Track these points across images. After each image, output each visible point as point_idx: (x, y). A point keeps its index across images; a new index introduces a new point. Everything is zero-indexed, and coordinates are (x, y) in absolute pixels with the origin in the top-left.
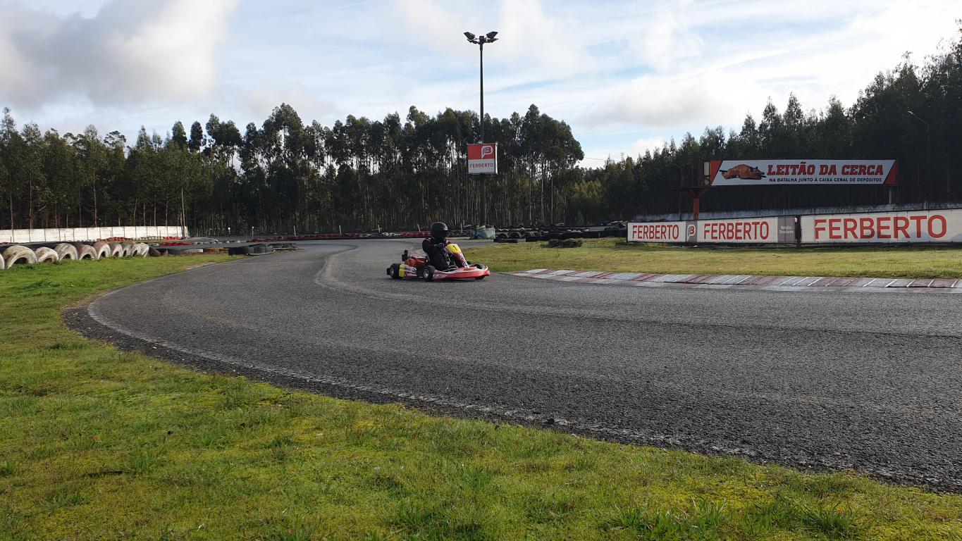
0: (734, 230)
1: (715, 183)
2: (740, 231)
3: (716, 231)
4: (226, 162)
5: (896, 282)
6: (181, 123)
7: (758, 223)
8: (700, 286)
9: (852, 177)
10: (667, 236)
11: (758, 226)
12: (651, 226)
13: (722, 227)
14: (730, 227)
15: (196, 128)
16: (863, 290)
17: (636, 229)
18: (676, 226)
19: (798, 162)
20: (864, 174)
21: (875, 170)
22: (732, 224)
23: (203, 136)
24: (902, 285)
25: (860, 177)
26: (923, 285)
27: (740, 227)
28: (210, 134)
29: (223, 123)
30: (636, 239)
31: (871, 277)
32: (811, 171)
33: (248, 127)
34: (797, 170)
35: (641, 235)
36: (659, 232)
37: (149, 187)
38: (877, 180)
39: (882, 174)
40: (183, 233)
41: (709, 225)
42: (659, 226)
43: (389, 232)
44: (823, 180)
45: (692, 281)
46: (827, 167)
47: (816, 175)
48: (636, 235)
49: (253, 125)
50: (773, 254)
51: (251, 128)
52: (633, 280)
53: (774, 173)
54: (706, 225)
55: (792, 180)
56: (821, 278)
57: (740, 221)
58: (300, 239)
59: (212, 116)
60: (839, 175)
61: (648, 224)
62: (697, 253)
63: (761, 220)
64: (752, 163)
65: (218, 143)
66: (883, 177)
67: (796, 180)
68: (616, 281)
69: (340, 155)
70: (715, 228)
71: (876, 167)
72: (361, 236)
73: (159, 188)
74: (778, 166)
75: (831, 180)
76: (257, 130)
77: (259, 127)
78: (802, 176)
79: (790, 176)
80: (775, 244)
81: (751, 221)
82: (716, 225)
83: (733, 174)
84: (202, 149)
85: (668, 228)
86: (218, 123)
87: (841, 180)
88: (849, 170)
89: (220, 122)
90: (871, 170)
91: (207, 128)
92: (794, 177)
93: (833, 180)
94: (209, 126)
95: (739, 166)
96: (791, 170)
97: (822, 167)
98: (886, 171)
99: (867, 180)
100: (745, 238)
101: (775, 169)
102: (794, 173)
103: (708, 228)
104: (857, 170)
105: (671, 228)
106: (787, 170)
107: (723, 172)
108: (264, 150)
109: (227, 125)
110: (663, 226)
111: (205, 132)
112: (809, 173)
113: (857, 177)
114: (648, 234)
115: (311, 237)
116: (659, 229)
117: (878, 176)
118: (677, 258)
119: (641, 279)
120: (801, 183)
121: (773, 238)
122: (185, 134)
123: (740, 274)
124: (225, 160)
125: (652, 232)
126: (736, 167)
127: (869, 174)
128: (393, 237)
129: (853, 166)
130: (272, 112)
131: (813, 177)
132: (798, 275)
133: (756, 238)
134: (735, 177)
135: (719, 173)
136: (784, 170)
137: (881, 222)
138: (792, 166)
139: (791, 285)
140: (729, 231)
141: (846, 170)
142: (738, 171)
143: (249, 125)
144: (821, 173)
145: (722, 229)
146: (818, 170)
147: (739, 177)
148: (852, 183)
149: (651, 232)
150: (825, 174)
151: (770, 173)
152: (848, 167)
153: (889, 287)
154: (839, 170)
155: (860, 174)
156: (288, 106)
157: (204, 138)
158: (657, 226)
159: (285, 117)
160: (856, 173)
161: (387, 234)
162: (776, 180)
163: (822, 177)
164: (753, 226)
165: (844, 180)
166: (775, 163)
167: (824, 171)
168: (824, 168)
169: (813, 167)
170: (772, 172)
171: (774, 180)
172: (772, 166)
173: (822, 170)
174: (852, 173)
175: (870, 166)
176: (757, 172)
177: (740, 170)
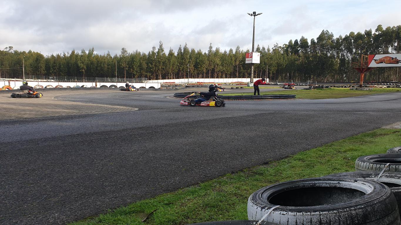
147: (385, 62)
176: (396, 60)
177: (385, 59)
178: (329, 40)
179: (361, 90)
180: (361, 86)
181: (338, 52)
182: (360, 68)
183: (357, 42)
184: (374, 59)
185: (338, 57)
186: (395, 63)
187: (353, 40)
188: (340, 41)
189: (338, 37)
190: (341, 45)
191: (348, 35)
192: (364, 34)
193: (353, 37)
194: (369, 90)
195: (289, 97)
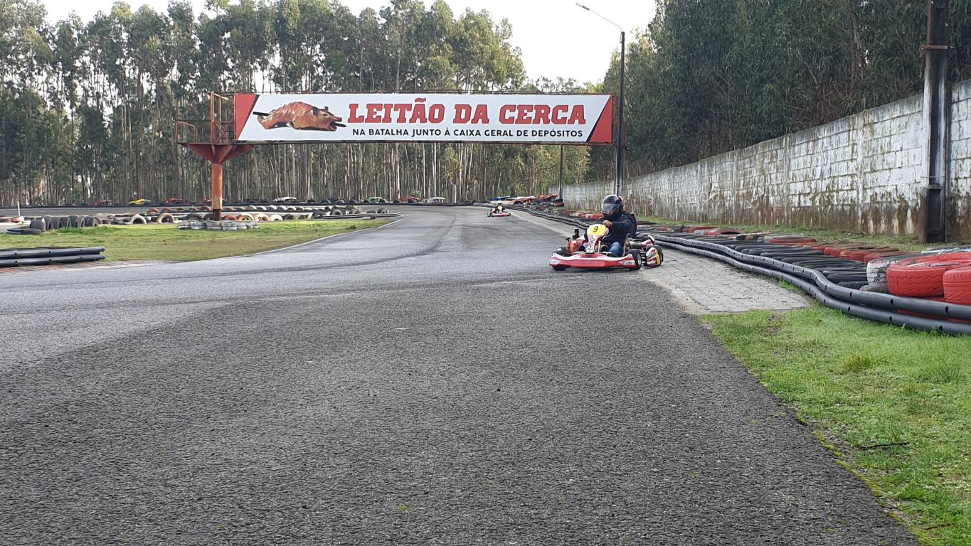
1: (244, 137)
9: (522, 127)
19: (409, 99)
20: (546, 122)
21: (568, 115)
25: (537, 127)
32: (437, 111)
34: (408, 115)
38: (574, 133)
39: (583, 121)
44: (462, 133)
46: (468, 108)
47: (448, 122)
53: (361, 119)
55: (399, 132)
60: (495, 123)
64: (316, 100)
66: (587, 129)
67: (406, 132)
71: (570, 110)
74: (370, 107)
75: (478, 133)
78: (418, 125)
79: (394, 125)
83: (280, 120)
87: (499, 133)
88: (515, 114)
90: (561, 115)
92: (402, 126)
93: (482, 133)
95: (291, 105)
96: (395, 115)
97: (459, 108)
98: (592, 115)
99: (553, 133)
101: (362, 111)
102: (402, 119)
104: (529, 114)
106: (387, 114)
107: (260, 115)
112: (433, 120)
113: (530, 127)
117: (576, 126)
120: (417, 138)
126: (285, 107)
127: (556, 121)
129: (521, 108)
131: (441, 126)
134: (282, 124)
135: (253, 118)
136: (382, 113)
138: (397, 107)
141: (508, 114)
142: (289, 115)
146: (450, 113)
147: (291, 123)
148: (522, 139)
150: (465, 121)
151: (353, 119)
152: (512, 108)
154: (494, 114)
155: (537, 121)
160: (529, 121)
162: (367, 132)
163: (460, 127)
165: (505, 133)
166: (363, 100)
167: (463, 116)
168: (464, 111)
169: (441, 108)
170: (357, 117)
171: (363, 132)
172: (357, 106)
173: (458, 114)
174: (520, 121)
175: (557, 109)
176: (329, 116)
177: (293, 113)
178: (30, 28)
179: (222, 229)
180: (215, 215)
181: (71, 78)
182: (210, 145)
183: (144, 43)
184: (254, 110)
185: (72, 98)
186: (326, 127)
187: (127, 32)
188: (75, 36)
189: (65, 18)
190: (79, 52)
191: (108, 14)
192: (167, 14)
193: (126, 23)
194: (248, 227)
195: (84, 257)
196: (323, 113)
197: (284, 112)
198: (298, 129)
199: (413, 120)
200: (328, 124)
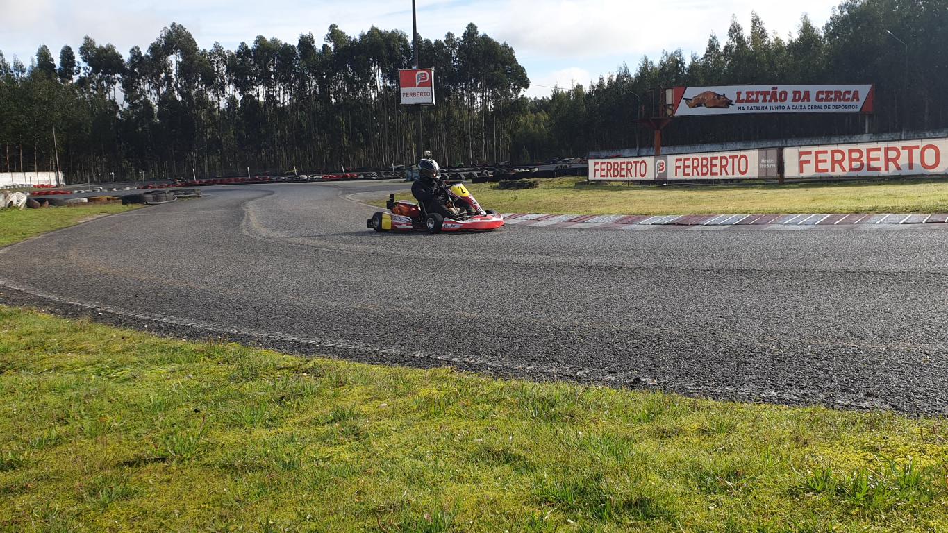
0: (709, 166)
1: (678, 113)
2: (716, 166)
3: (688, 167)
4: (106, 93)
5: (910, 217)
6: (46, 47)
7: (736, 157)
8: (695, 228)
9: (828, 103)
10: (633, 174)
11: (736, 160)
12: (615, 163)
13: (696, 162)
14: (705, 162)
15: (67, 54)
16: (876, 227)
17: (598, 167)
18: (643, 162)
19: (768, 88)
20: (840, 100)
21: (851, 96)
22: (707, 159)
23: (76, 63)
24: (917, 221)
25: (835, 104)
26: (939, 220)
27: (715, 162)
28: (84, 61)
29: (101, 47)
30: (598, 177)
31: (881, 213)
32: (783, 95)
33: (132, 51)
34: (768, 97)
35: (604, 173)
36: (624, 169)
37: (12, 125)
38: (854, 107)
39: (858, 100)
40: (57, 180)
41: (681, 160)
42: (624, 163)
43: (307, 175)
44: (796, 108)
45: (684, 222)
46: (800, 92)
47: (789, 102)
48: (598, 173)
49: (138, 49)
50: (757, 191)
51: (135, 53)
52: (616, 223)
53: (742, 101)
54: (677, 160)
55: (763, 108)
56: (829, 215)
57: (716, 155)
58: (201, 184)
59: (87, 38)
60: (813, 102)
61: (612, 161)
62: (670, 192)
63: (739, 154)
64: (719, 90)
65: (96, 70)
66: (860, 104)
67: (766, 108)
68: (596, 225)
69: (243, 84)
70: (687, 163)
71: (852, 93)
72: (274, 179)
73: (25, 126)
74: (748, 93)
75: (805, 108)
76: (143, 54)
77: (144, 51)
78: (773, 104)
79: (760, 104)
80: (754, 179)
81: (727, 154)
82: (689, 159)
83: (698, 103)
84: (75, 78)
85: (634, 165)
86: (94, 47)
87: (815, 107)
88: (824, 96)
89: (97, 46)
90: (847, 96)
91: (81, 53)
92: (764, 104)
93: (807, 107)
94: (84, 50)
95: (705, 93)
96: (761, 97)
97: (795, 93)
98: (863, 98)
99: (843, 107)
100: (721, 174)
101: (743, 96)
102: (764, 100)
103: (679, 163)
104: (831, 96)
105: (638, 165)
106: (757, 97)
107: (687, 100)
108: (152, 78)
109: (105, 50)
110: (628, 162)
111: (78, 58)
112: (781, 100)
113: (831, 104)
114: (612, 172)
115: (214, 181)
116: (624, 166)
117: (855, 103)
118: (650, 198)
119: (625, 221)
120: (772, 111)
121: (753, 173)
122: (53, 60)
123: (736, 213)
124: (103, 92)
125: (617, 169)
126: (701, 94)
127: (845, 100)
128: (312, 180)
129: (828, 92)
130: (160, 33)
131: (785, 104)
132: (801, 212)
133: (733, 174)
134: (699, 105)
135: (683, 102)
136: (754, 97)
137: (871, 153)
138: (762, 93)
139: (796, 224)
140: (703, 166)
141: (821, 96)
142: (703, 99)
143: (133, 50)
144: (794, 100)
145: (695, 165)
146: (790, 96)
147: (705, 105)
148: (827, 110)
149: (615, 169)
150: (798, 101)
151: (738, 101)
152: (822, 92)
153: (904, 223)
154: (813, 96)
155: (835, 100)
156: (181, 26)
157: (77, 64)
158: (622, 163)
159: (177, 39)
160: (831, 100)
161: (306, 177)
162: (745, 108)
163: (796, 104)
164: (730, 161)
165: (819, 107)
166: (744, 89)
167: (797, 98)
168: (797, 95)
169: (785, 93)
170: (741, 99)
171: (743, 109)
172: (741, 92)
173: (795, 96)
174: (827, 100)
175: (846, 92)
176: (725, 99)
177: (706, 98)
186: (723, 106)
196: (722, 97)
197: (701, 97)
198: (708, 107)
199: (770, 101)
200: (725, 104)
